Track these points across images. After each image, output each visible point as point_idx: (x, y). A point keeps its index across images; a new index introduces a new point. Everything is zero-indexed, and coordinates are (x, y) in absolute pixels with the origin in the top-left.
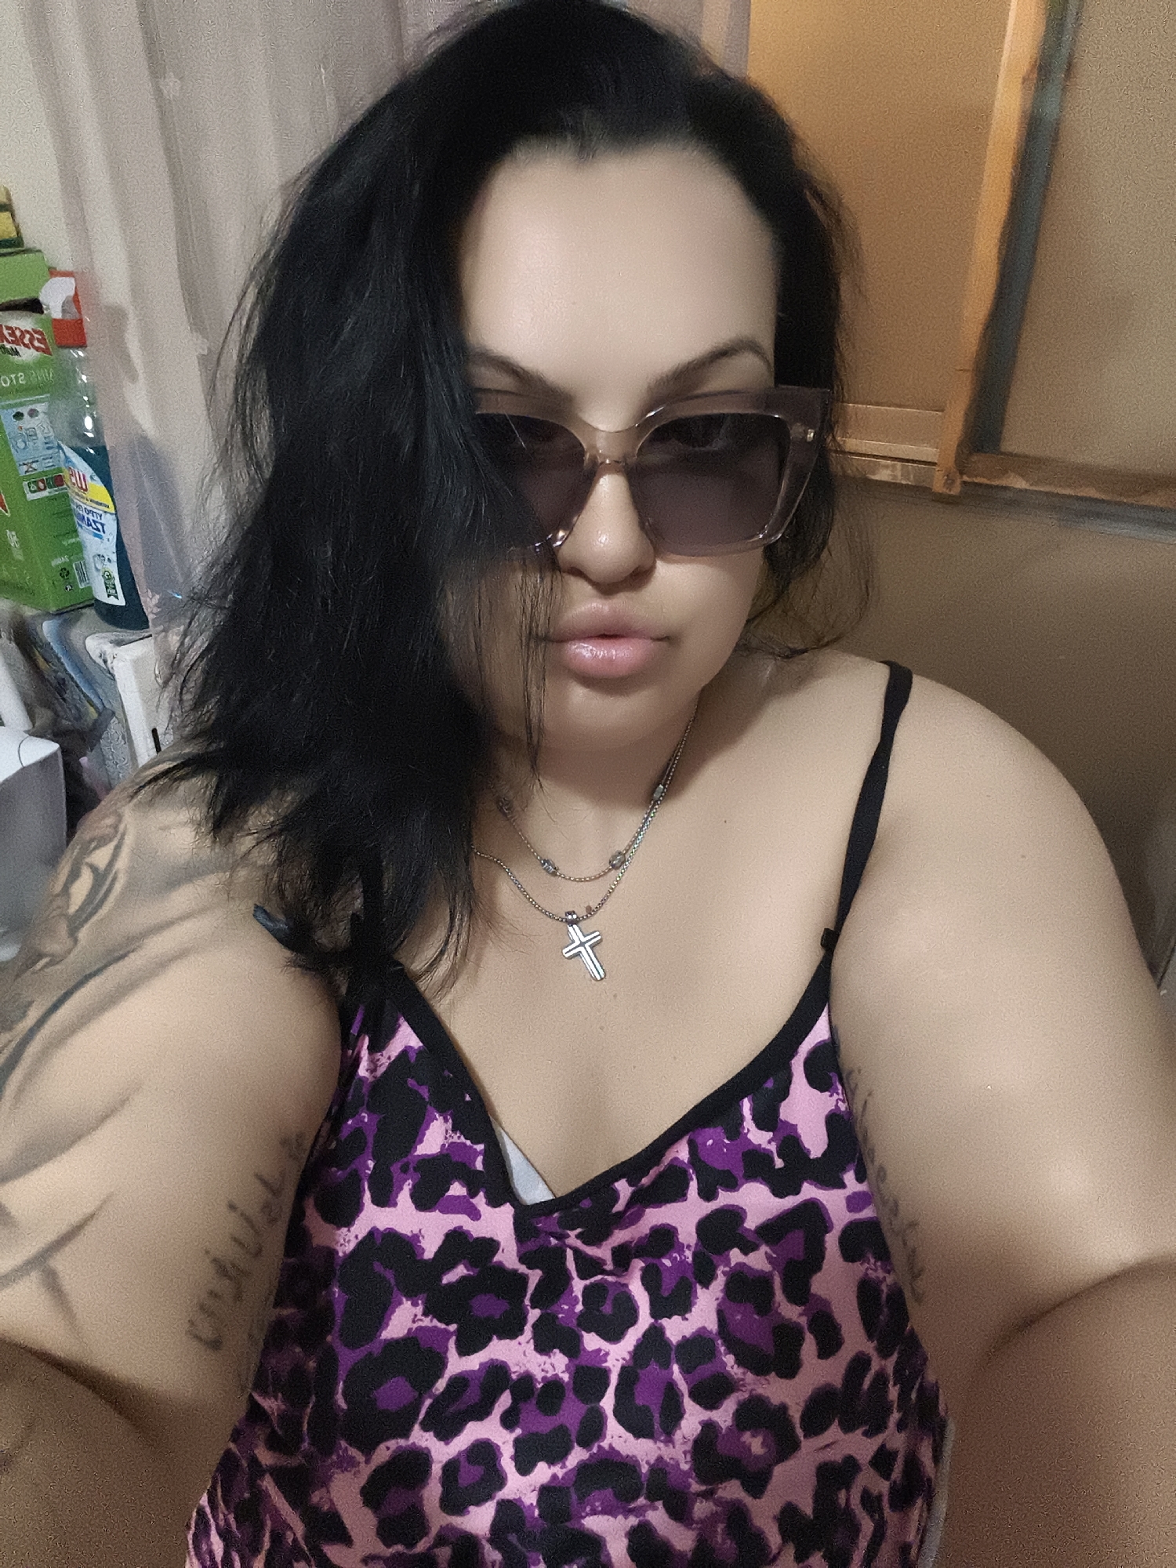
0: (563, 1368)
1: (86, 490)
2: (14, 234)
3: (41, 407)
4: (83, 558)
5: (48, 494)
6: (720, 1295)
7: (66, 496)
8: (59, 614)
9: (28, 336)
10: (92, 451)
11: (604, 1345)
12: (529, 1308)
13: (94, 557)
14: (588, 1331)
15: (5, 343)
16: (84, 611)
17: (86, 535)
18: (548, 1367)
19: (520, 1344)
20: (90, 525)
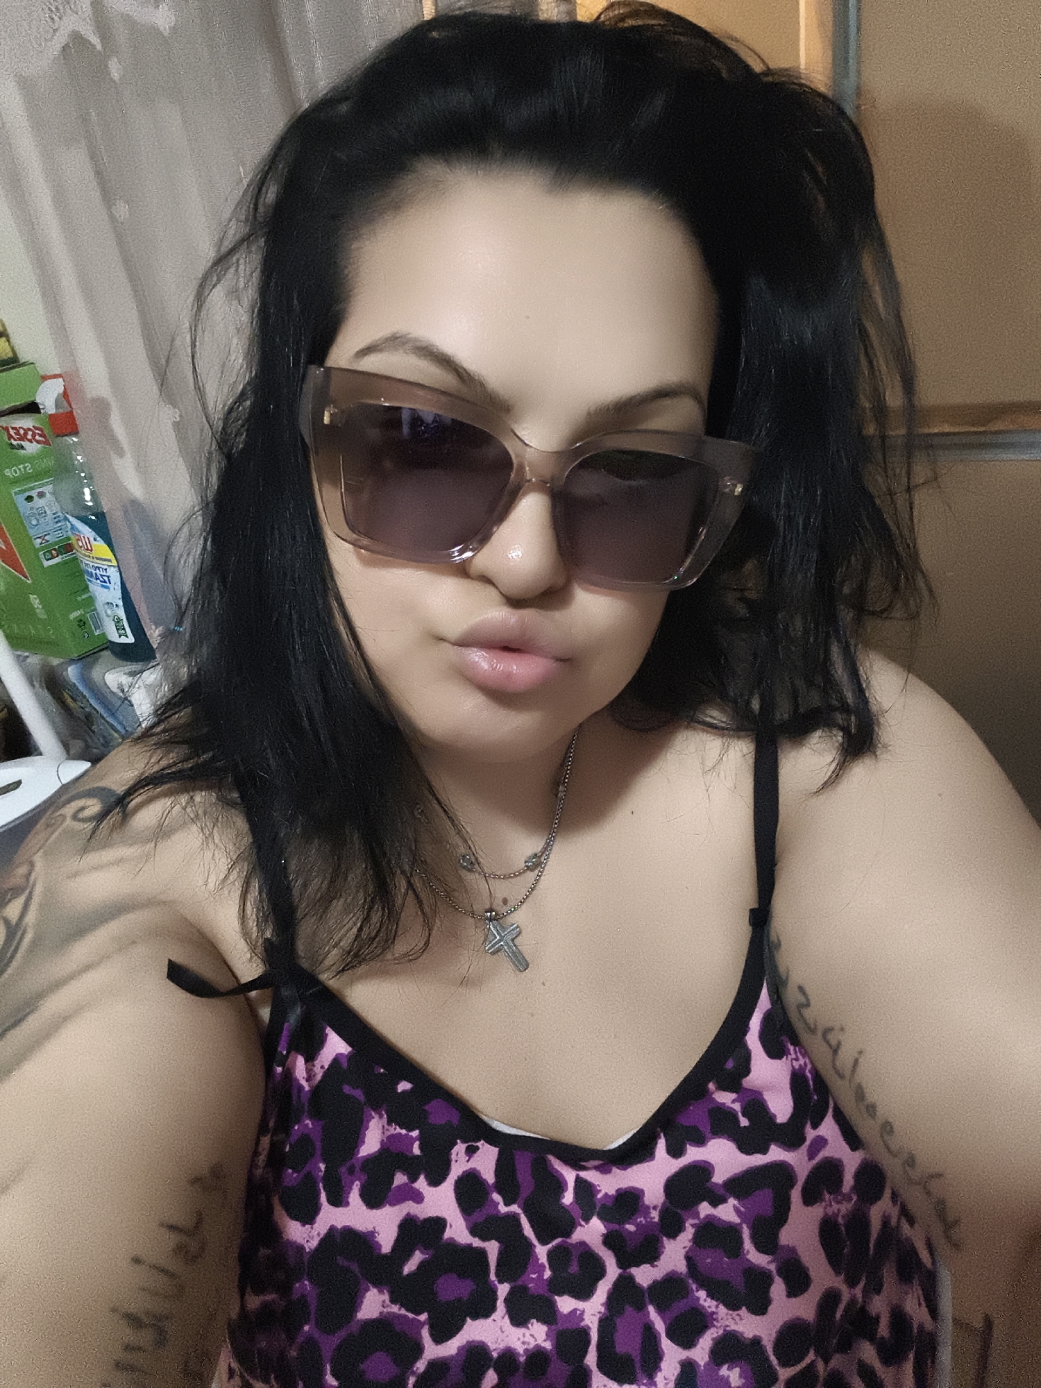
0: (544, 1337)
1: (91, 550)
2: (10, 355)
3: (45, 489)
4: (95, 609)
5: (60, 560)
6: (689, 1244)
7: (75, 559)
8: (81, 659)
9: (30, 433)
10: (93, 518)
11: (580, 1305)
12: (496, 1282)
13: (104, 605)
14: (560, 1294)
15: (12, 441)
16: (102, 653)
17: (95, 588)
18: (528, 1338)
19: (494, 1320)
20: (97, 579)
